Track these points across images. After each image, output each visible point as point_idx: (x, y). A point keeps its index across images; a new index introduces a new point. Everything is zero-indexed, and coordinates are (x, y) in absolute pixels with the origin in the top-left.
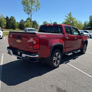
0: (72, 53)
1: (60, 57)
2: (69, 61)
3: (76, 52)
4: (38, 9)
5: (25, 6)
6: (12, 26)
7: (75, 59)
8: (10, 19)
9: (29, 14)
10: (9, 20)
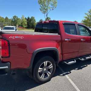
0: (75, 61)
1: (52, 67)
2: (71, 71)
3: (83, 59)
4: (54, 7)
5: (42, 6)
6: (32, 26)
7: (81, 68)
8: (31, 19)
9: (45, 13)
10: (30, 21)
